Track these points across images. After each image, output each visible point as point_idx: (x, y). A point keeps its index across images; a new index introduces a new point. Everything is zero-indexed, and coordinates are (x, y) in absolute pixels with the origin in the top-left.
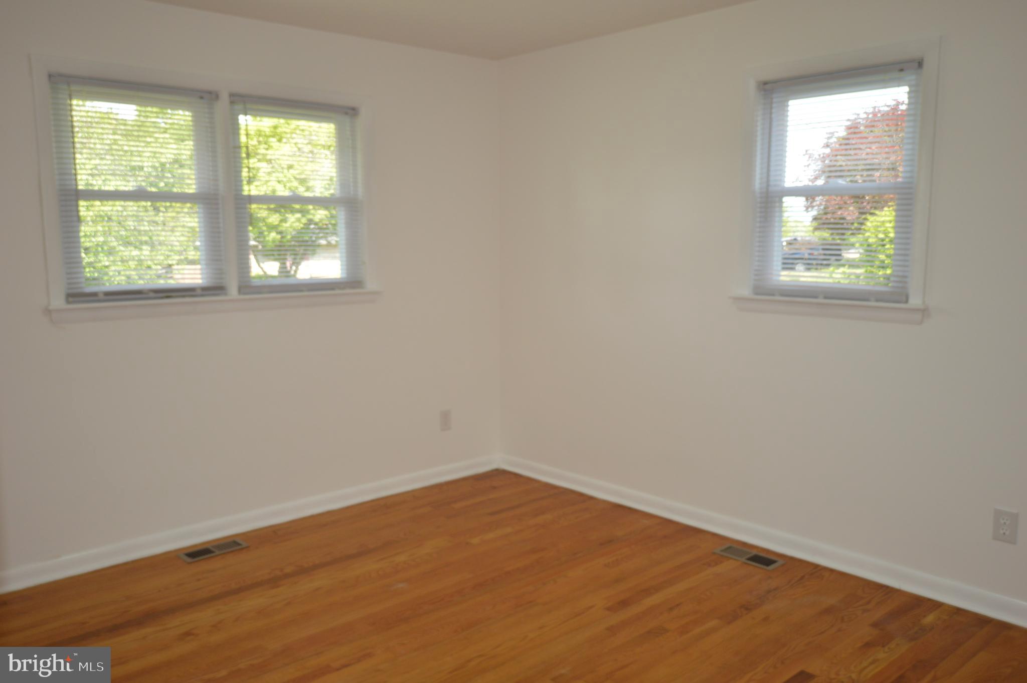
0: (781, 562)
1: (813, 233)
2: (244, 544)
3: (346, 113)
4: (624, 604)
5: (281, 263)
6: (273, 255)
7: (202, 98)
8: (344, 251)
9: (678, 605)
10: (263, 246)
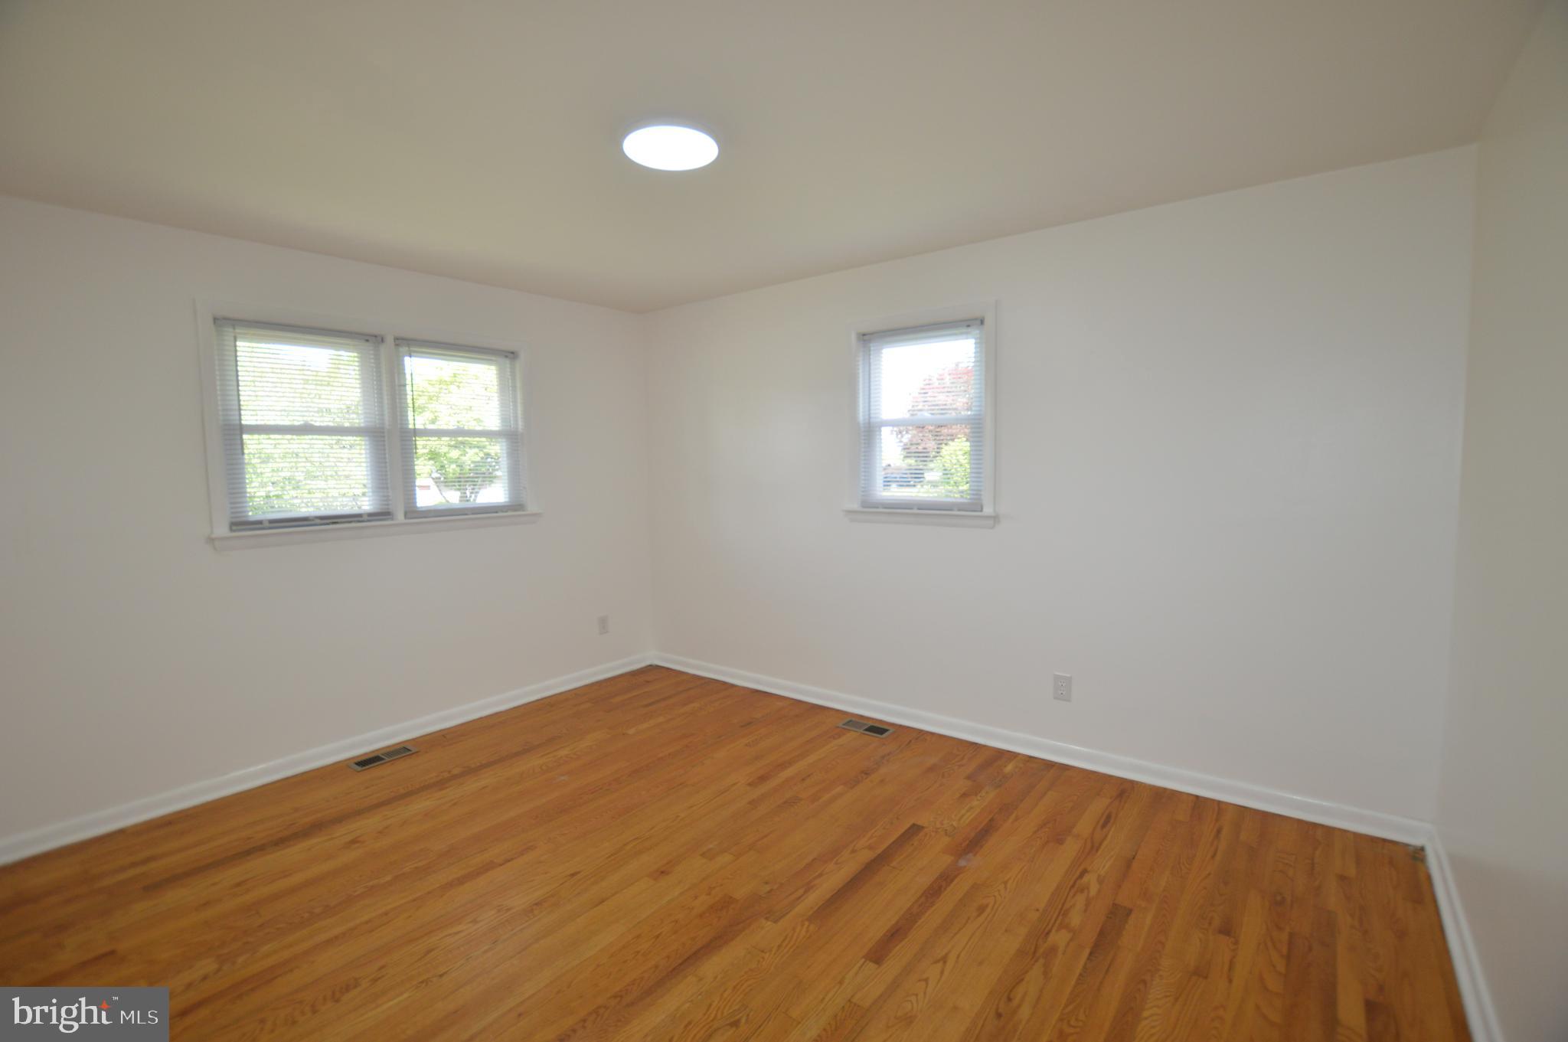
0: (892, 730)
1: (903, 461)
2: (414, 750)
3: (506, 357)
4: (763, 779)
5: (461, 493)
6: (455, 486)
7: (367, 341)
8: (506, 481)
9: (809, 776)
10: (445, 478)
